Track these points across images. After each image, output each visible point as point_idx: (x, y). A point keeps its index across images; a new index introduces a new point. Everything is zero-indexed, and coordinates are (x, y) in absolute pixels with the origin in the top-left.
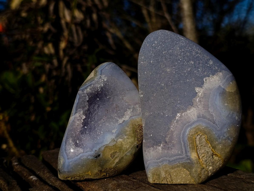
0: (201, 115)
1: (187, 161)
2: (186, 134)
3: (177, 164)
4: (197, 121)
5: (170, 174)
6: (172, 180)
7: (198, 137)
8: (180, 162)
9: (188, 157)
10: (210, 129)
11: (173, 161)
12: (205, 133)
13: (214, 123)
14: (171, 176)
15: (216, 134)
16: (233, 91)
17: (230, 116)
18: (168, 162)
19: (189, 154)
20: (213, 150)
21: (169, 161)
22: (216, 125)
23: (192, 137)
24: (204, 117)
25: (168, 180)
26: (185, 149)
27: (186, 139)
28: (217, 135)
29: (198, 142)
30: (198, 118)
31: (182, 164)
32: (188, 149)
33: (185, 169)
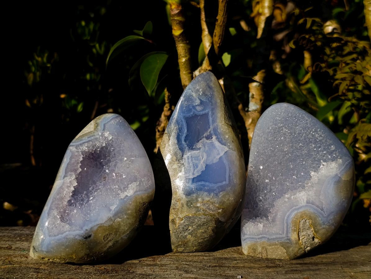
0: (311, 201)
1: (286, 241)
2: (291, 217)
3: (276, 242)
4: (306, 206)
5: (266, 250)
6: (267, 255)
7: (302, 221)
8: (279, 241)
9: (288, 238)
10: (316, 214)
11: (272, 239)
12: (310, 218)
13: (322, 210)
14: (267, 252)
15: (321, 220)
16: (348, 179)
17: (340, 204)
18: (266, 239)
19: (289, 235)
20: (315, 233)
21: (268, 238)
22: (324, 212)
23: (296, 220)
24: (313, 203)
25: (263, 255)
26: (287, 230)
27: (290, 221)
28: (322, 221)
29: (301, 226)
30: (307, 203)
31: (281, 243)
32: (290, 230)
33: (282, 248)
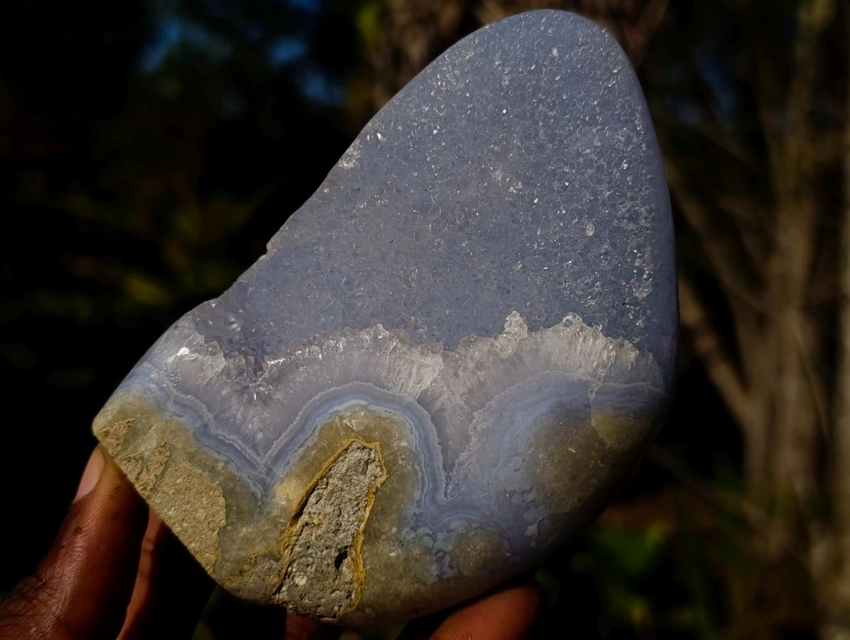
0: (438, 405)
1: (251, 485)
2: (336, 408)
3: (216, 461)
4: (408, 408)
5: (167, 465)
6: (154, 490)
7: (358, 454)
8: (232, 467)
9: (268, 480)
10: (417, 468)
11: (216, 438)
12: (389, 465)
13: (448, 467)
14: (163, 473)
15: (418, 502)
16: (609, 443)
17: (516, 500)
18: (199, 424)
19: (280, 471)
20: (362, 538)
21: (206, 426)
22: (448, 478)
23: (342, 433)
24: (438, 420)
25: (144, 476)
26: (287, 445)
27: (320, 421)
28: (418, 511)
29: (342, 467)
30: (419, 401)
31: (232, 478)
32: (295, 456)
33: (222, 501)
